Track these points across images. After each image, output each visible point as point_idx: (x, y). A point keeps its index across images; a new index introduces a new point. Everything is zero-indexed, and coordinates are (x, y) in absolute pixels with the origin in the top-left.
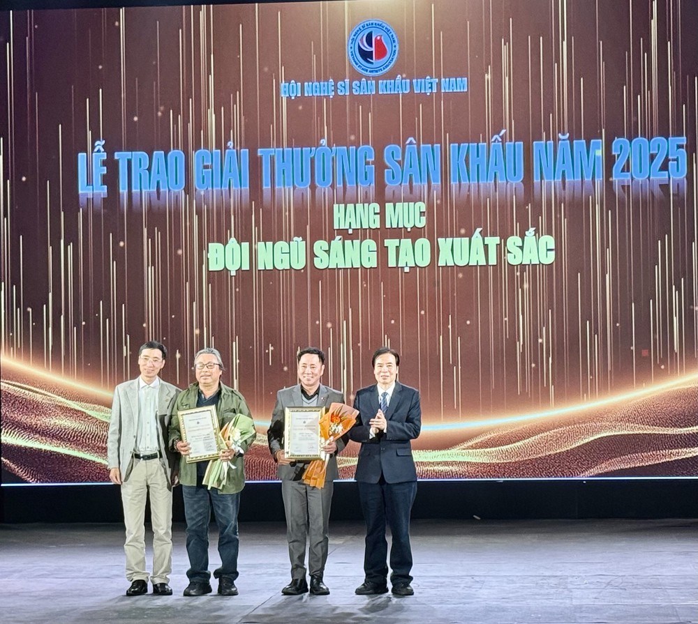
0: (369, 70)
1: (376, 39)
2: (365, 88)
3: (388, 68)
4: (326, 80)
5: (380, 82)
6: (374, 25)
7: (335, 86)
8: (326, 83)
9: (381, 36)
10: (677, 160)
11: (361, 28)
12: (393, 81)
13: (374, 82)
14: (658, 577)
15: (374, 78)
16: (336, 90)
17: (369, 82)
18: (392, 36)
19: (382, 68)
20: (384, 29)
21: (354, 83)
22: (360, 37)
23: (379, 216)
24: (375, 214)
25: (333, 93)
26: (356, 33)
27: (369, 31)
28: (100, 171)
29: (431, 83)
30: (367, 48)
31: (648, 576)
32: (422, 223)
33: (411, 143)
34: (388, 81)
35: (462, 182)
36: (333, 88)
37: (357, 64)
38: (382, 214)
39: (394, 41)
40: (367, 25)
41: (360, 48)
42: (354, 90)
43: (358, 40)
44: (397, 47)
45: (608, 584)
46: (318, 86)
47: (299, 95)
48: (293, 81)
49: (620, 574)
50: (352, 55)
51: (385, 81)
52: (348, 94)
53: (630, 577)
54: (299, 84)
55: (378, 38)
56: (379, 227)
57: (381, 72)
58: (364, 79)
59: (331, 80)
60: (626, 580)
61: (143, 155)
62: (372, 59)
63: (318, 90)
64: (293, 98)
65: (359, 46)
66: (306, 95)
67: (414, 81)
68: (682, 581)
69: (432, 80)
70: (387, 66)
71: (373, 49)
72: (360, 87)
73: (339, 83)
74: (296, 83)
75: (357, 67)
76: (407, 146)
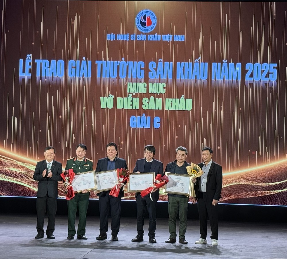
0: (144, 30)
1: (148, 17)
2: (142, 38)
3: (152, 30)
4: (126, 34)
5: (149, 35)
6: (147, 12)
7: (130, 36)
8: (126, 35)
9: (150, 16)
10: (273, 73)
11: (142, 13)
12: (154, 35)
13: (146, 35)
14: (256, 247)
15: (146, 34)
16: (130, 38)
17: (144, 35)
18: (154, 17)
19: (149, 30)
20: (151, 13)
21: (138, 35)
22: (141, 17)
23: (146, 88)
24: (145, 87)
25: (129, 39)
26: (139, 15)
27: (145, 14)
28: (28, 67)
29: (170, 37)
30: (144, 21)
31: (251, 246)
32: (164, 92)
33: (160, 61)
34: (152, 35)
35: (181, 79)
36: (129, 37)
37: (139, 28)
38: (148, 87)
39: (155, 19)
40: (144, 11)
41: (141, 21)
42: (137, 38)
43: (140, 18)
44: (156, 21)
45: (235, 249)
46: (123, 36)
47: (115, 39)
48: (112, 34)
49: (240, 245)
50: (137, 24)
51: (150, 35)
52: (135, 40)
53: (244, 246)
54: (115, 35)
55: (149, 17)
56: (146, 93)
57: (149, 31)
58: (142, 34)
59: (128, 34)
60: (242, 248)
61: (47, 61)
62: (146, 26)
63: (123, 38)
64: (112, 40)
65: (140, 20)
66: (117, 39)
67: (163, 36)
68: (266, 249)
69: (170, 36)
70: (152, 29)
71: (146, 22)
72: (140, 37)
73: (131, 35)
74: (113, 34)
75: (139, 29)
76: (159, 62)
